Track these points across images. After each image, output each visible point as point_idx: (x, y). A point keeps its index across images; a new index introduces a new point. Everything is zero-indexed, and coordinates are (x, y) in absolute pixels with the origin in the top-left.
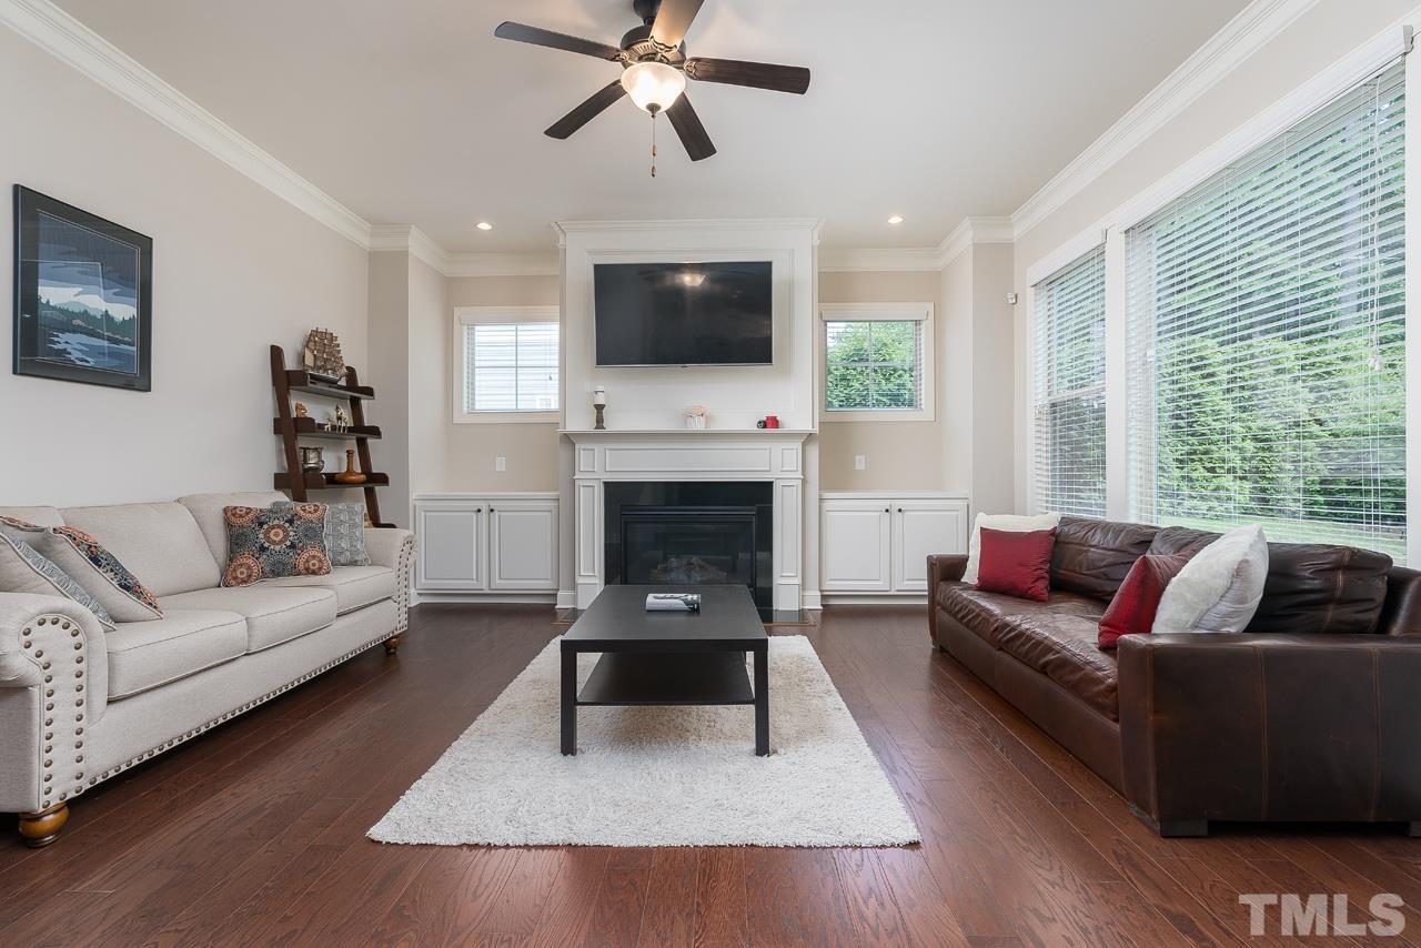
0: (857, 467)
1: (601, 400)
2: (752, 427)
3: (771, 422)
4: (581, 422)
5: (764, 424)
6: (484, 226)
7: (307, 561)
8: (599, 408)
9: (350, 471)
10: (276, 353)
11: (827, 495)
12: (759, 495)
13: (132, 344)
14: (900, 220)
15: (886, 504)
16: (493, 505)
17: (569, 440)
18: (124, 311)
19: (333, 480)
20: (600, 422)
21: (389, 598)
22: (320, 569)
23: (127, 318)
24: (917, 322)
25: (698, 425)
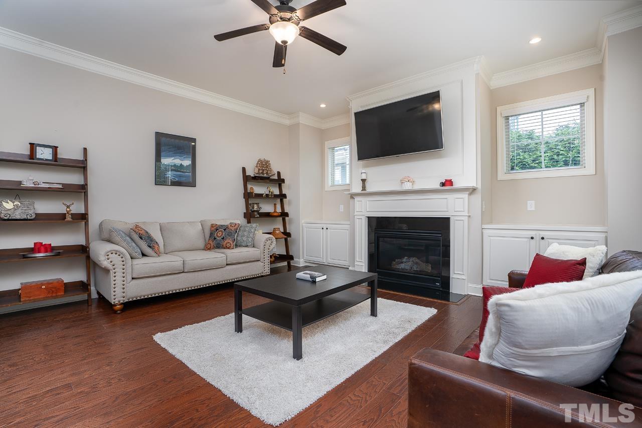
0: (529, 209)
1: (364, 177)
2: (437, 186)
3: (448, 183)
4: (357, 188)
5: (443, 184)
6: (323, 106)
7: (226, 244)
8: (364, 181)
9: (275, 212)
10: (244, 169)
11: (484, 226)
12: (441, 225)
13: (189, 173)
14: (540, 39)
15: (532, 234)
16: (328, 226)
17: (353, 196)
18: (187, 162)
19: (268, 215)
20: (364, 188)
21: (259, 260)
22: (230, 247)
23: (188, 165)
24: (582, 105)
25: (408, 186)
